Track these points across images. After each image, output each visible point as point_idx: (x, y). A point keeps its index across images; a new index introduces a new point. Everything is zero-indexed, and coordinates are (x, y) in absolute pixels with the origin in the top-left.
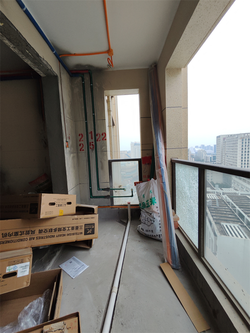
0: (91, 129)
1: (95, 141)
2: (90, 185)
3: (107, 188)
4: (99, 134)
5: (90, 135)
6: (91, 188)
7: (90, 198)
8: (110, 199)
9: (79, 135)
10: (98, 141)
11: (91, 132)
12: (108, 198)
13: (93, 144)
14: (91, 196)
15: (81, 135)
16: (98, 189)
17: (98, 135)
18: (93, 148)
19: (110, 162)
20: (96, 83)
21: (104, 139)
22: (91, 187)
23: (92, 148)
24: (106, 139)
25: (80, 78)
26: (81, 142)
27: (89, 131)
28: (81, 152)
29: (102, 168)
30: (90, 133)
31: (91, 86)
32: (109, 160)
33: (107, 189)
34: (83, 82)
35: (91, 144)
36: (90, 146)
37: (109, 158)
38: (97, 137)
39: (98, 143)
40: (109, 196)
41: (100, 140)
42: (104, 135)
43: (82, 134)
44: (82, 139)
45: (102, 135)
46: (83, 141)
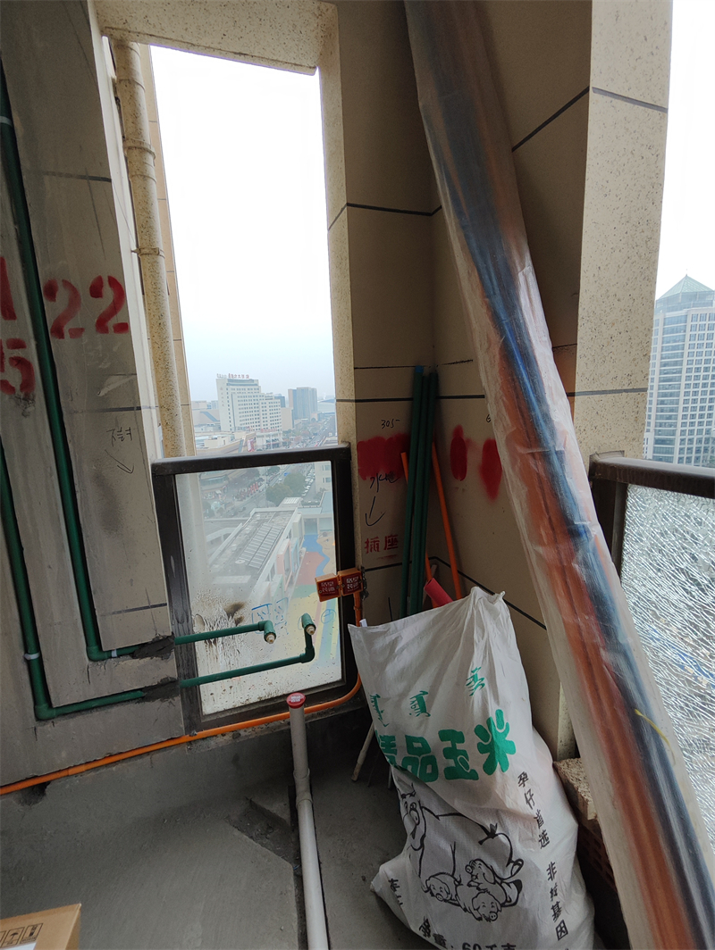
1: (37, 337)
2: (30, 636)
3: (156, 642)
4: (67, 284)
6: (40, 659)
7: (38, 719)
8: (178, 699)
10: (60, 334)
12: (164, 697)
13: (18, 353)
14: (44, 706)
16: (95, 656)
17: (62, 295)
18: (27, 385)
19: (165, 479)
21: (113, 322)
22: (38, 650)
23: (15, 383)
24: (124, 327)
29: (112, 520)
32: (154, 466)
33: (158, 647)
35: (11, 353)
37: (156, 453)
38: (53, 310)
39: (63, 348)
40: (173, 682)
41: (77, 333)
42: (108, 292)
45: (96, 291)
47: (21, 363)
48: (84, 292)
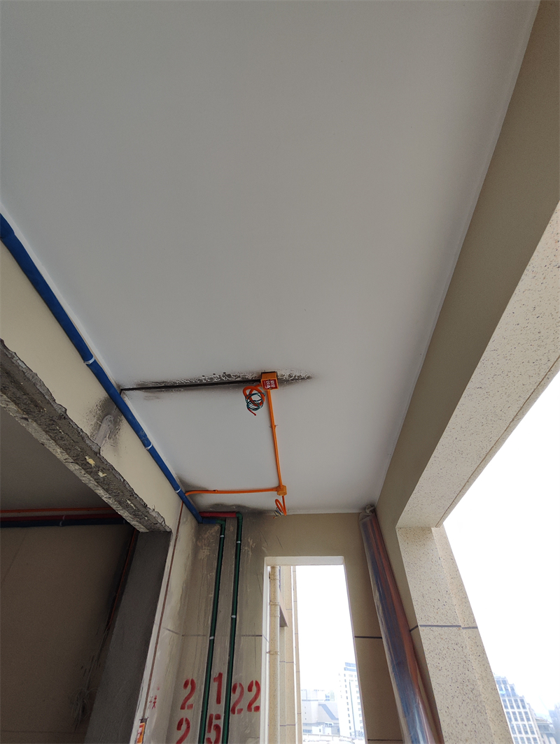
0: (220, 666)
1: (225, 713)
4: (240, 685)
5: (214, 688)
9: (186, 685)
10: (234, 713)
11: (220, 675)
13: (218, 722)
15: (189, 686)
17: (238, 690)
18: (217, 740)
20: (249, 540)
21: (254, 707)
23: (213, 740)
24: (258, 708)
25: (217, 528)
26: (186, 714)
27: (214, 674)
30: (215, 679)
31: (237, 544)
34: (221, 535)
35: (215, 722)
36: (209, 731)
38: (234, 697)
39: (234, 718)
41: (240, 710)
42: (254, 688)
43: (192, 681)
44: (190, 702)
46: (190, 711)
47: (217, 727)
48: (246, 689)
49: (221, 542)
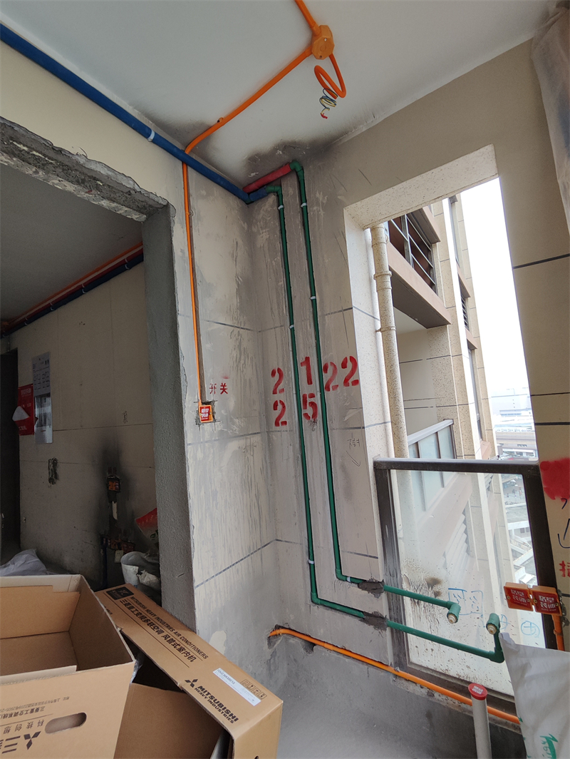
0: (306, 348)
1: (320, 391)
3: (371, 583)
4: (332, 363)
5: (303, 371)
6: (314, 565)
7: (312, 601)
8: (385, 633)
9: (273, 374)
10: (330, 389)
11: (307, 359)
12: (377, 627)
13: (312, 400)
14: (314, 595)
15: (277, 374)
16: (339, 576)
17: (330, 369)
18: (315, 415)
19: (382, 471)
21: (352, 381)
22: (314, 560)
23: (310, 414)
24: (356, 382)
25: (272, 199)
26: (278, 397)
27: (301, 358)
28: (278, 428)
30: (302, 363)
31: (302, 208)
32: (374, 462)
33: (372, 586)
34: (278, 206)
35: (309, 400)
36: (305, 408)
38: (326, 377)
39: (330, 395)
40: (382, 618)
41: (335, 388)
42: (349, 364)
43: (279, 370)
44: (280, 387)
45: (344, 365)
46: (282, 394)
47: (313, 404)
48: (339, 366)
49: (281, 215)
